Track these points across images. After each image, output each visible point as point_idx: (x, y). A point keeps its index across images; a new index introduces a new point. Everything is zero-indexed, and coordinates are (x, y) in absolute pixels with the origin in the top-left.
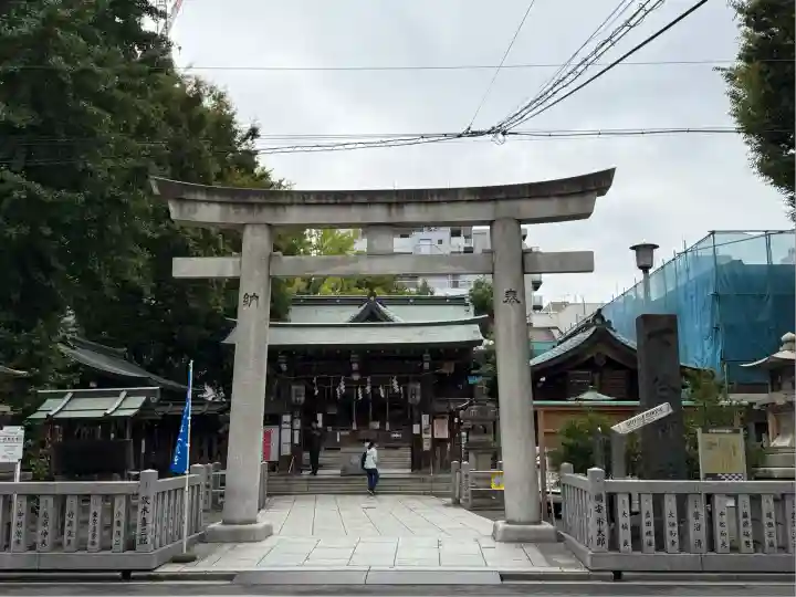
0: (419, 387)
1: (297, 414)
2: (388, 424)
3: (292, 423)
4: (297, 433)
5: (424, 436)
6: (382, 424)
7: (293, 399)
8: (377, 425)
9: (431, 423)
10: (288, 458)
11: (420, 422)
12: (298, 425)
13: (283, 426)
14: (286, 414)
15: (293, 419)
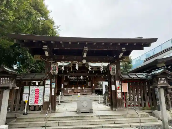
0: (116, 67)
1: (53, 80)
2: (83, 87)
3: (51, 85)
4: (53, 90)
5: (117, 91)
6: (81, 87)
7: (52, 72)
8: (79, 88)
9: (121, 85)
10: (47, 103)
11: (115, 84)
12: (54, 85)
13: (46, 86)
14: (47, 80)
15: (51, 82)
